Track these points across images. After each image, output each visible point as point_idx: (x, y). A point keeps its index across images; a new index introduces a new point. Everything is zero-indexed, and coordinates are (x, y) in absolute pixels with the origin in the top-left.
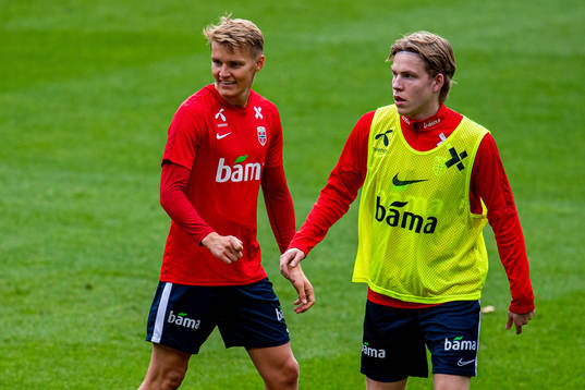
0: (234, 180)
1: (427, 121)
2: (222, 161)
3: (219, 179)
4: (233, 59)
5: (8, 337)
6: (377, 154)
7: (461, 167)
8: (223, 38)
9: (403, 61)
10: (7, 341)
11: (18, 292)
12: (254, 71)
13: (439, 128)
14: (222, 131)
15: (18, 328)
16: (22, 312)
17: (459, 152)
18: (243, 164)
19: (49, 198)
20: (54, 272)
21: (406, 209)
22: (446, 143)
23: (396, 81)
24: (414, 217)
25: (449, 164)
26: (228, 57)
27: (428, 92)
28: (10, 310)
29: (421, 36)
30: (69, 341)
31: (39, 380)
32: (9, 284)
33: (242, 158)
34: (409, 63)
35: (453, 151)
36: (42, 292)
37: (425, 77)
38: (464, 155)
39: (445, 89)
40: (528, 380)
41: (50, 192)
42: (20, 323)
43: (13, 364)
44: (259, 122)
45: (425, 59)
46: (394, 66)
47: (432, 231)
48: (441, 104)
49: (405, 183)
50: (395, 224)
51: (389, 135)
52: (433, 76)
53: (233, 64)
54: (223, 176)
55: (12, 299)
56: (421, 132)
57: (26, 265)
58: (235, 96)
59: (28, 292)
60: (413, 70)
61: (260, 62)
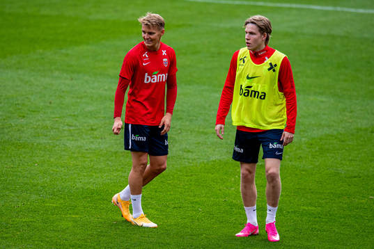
0: (152, 81)
1: (260, 52)
2: (146, 74)
3: (145, 81)
4: (150, 31)
5: (87, 148)
6: (240, 67)
7: (274, 71)
8: (146, 22)
9: (250, 27)
10: (87, 150)
11: (92, 129)
12: (160, 36)
13: (265, 55)
14: (146, 62)
15: (91, 144)
16: (93, 138)
17: (273, 64)
18: (157, 75)
19: (106, 90)
20: (107, 121)
21: (252, 89)
22: (268, 61)
23: (247, 36)
24: (255, 92)
25: (269, 69)
26: (148, 30)
27: (260, 40)
28: (89, 137)
29: (257, 17)
30: (113, 150)
31: (100, 167)
32: (88, 126)
33: (156, 73)
34: (252, 28)
35: (271, 64)
36: (102, 130)
37: (259, 34)
38: (276, 65)
39: (267, 39)
40: (305, 171)
41: (106, 88)
42: (92, 142)
43: (89, 160)
44: (165, 57)
45: (259, 26)
46: (246, 30)
47: (264, 99)
48: (266, 45)
49: (251, 78)
50: (248, 95)
51: (245, 59)
52: (262, 34)
53: (150, 33)
54: (148, 80)
55: (89, 132)
56: (258, 57)
57: (95, 118)
58: (152, 47)
59: (96, 130)
60: (254, 31)
61: (163, 32)
